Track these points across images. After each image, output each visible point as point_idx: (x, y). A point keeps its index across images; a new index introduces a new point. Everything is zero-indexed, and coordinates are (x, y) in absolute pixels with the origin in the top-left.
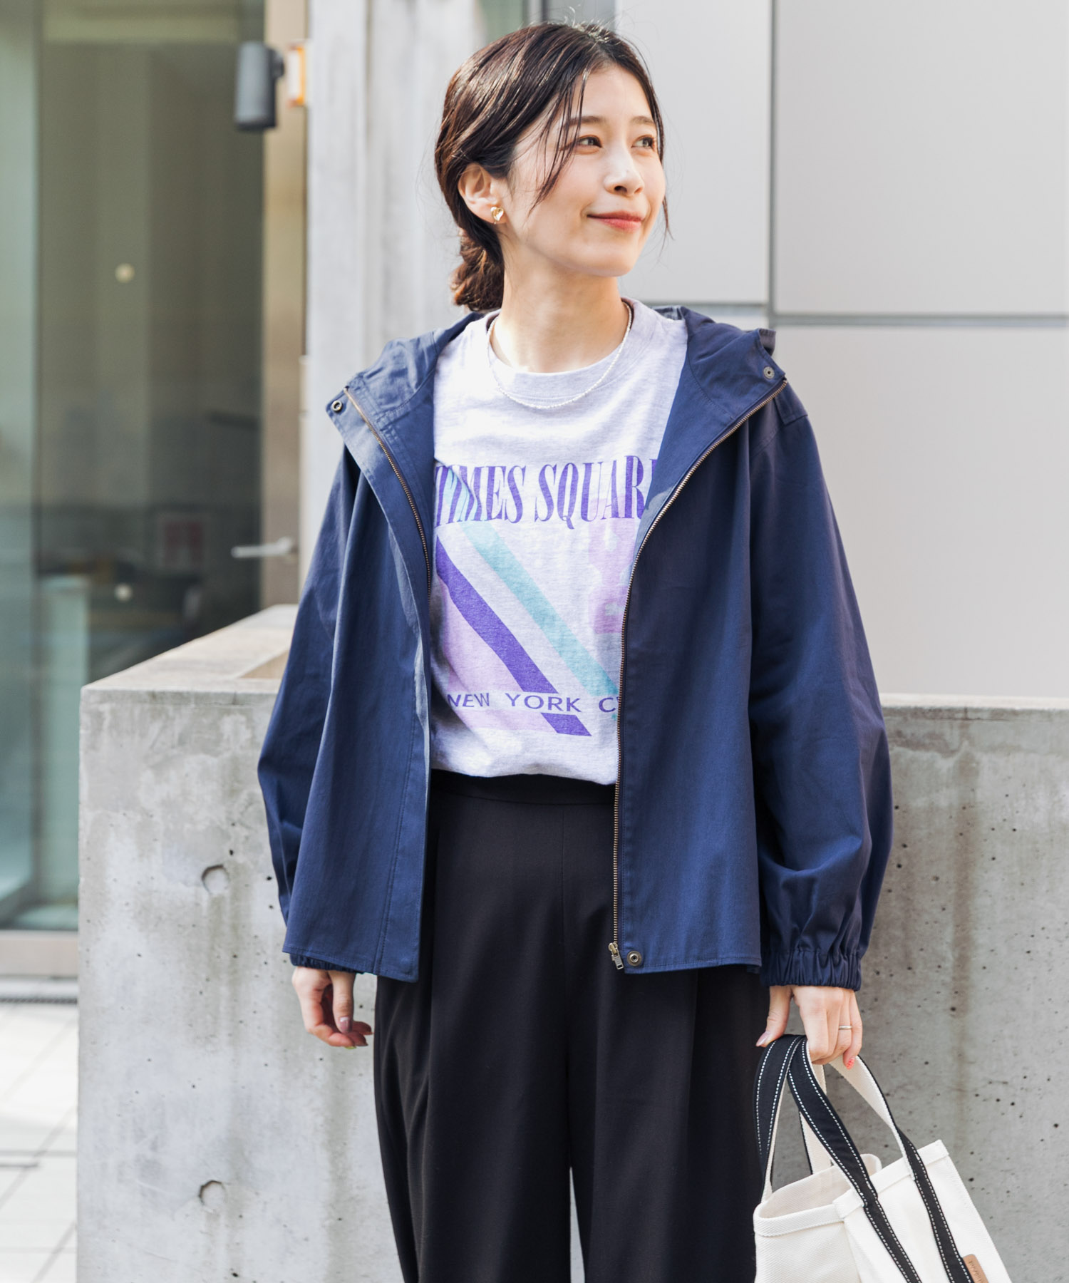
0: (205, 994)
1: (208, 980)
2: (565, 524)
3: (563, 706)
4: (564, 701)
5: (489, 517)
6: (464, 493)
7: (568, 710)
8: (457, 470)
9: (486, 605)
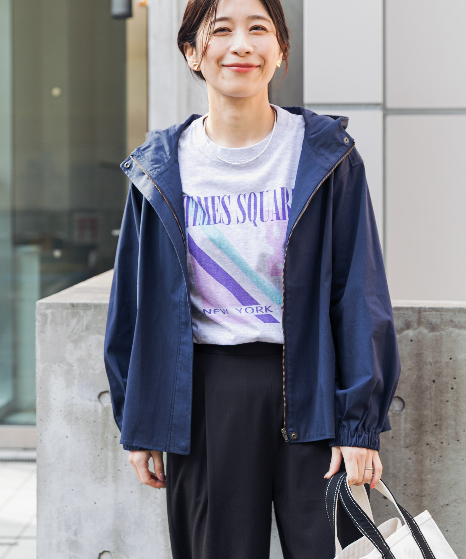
0: (100, 456)
1: (102, 449)
2: (252, 224)
3: (264, 310)
4: (264, 308)
5: (215, 223)
6: (200, 210)
7: (266, 312)
8: (195, 198)
9: (218, 266)
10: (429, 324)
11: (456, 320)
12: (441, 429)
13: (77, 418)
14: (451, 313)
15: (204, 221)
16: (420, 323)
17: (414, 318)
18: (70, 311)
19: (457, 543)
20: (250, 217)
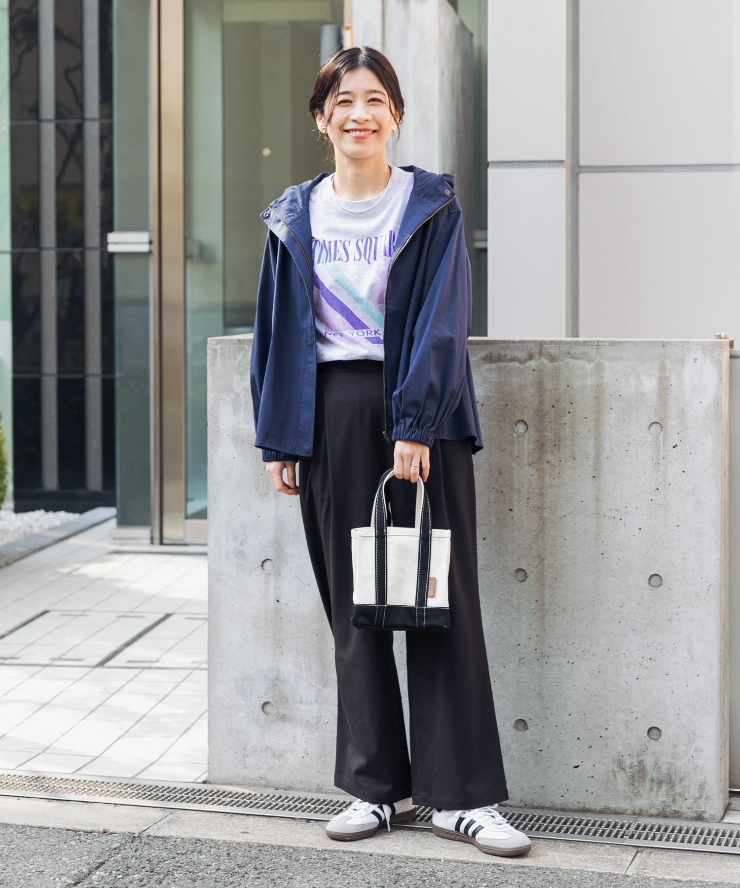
2: (367, 262)
3: (373, 333)
4: (373, 332)
5: (335, 260)
6: (324, 251)
7: (375, 335)
8: (321, 241)
9: (335, 296)
10: (549, 355)
11: (572, 352)
12: (559, 449)
13: (243, 441)
14: (568, 346)
15: (326, 260)
16: (541, 354)
17: (536, 350)
18: (237, 346)
19: (574, 550)
20: (365, 256)
